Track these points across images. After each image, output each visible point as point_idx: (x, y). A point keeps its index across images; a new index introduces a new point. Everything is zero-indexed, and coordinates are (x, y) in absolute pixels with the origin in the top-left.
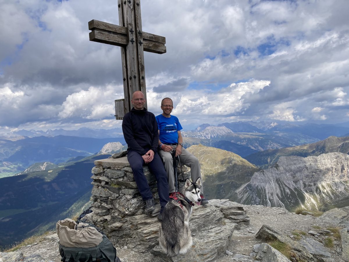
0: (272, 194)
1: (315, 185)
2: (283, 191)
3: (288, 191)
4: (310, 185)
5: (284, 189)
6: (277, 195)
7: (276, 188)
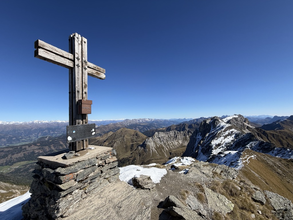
0: (152, 147)
1: (167, 143)
2: (156, 146)
3: (158, 145)
4: (165, 143)
5: (157, 145)
6: (154, 147)
7: (154, 145)
